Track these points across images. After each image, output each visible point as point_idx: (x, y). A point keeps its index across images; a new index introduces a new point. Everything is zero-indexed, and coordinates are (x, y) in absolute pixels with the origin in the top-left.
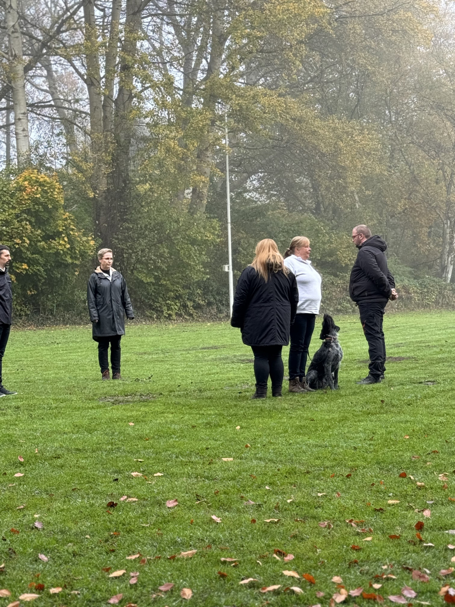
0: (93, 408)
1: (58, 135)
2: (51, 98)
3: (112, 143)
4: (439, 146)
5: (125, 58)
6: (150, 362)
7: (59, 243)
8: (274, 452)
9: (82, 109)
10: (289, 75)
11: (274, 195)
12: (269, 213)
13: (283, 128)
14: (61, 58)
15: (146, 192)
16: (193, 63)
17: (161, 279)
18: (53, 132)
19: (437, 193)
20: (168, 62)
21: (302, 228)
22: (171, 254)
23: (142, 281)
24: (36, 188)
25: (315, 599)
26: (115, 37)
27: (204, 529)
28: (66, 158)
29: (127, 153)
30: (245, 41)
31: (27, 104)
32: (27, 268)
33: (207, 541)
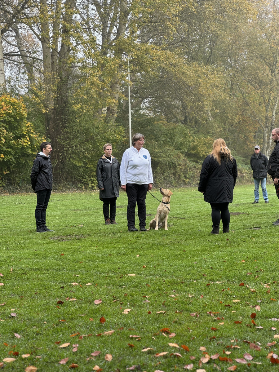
0: (46, 243)
1: (23, 73)
2: (18, 50)
3: (57, 79)
4: (261, 82)
5: (65, 25)
6: (81, 215)
7: (23, 141)
8: (161, 271)
9: (38, 57)
10: (168, 37)
11: (158, 112)
12: (155, 123)
13: (163, 70)
14: (25, 25)
15: (78, 110)
16: (108, 29)
17: (87, 164)
18: (19, 72)
19: (260, 111)
20: (93, 28)
21: (176, 132)
22: (94, 148)
23: (76, 165)
24: (9, 106)
25: (190, 361)
26: (59, 12)
27: (118, 318)
28: (28, 88)
29: (66, 85)
30: (140, 15)
31: (3, 53)
32: (4, 157)
33: (121, 325)
